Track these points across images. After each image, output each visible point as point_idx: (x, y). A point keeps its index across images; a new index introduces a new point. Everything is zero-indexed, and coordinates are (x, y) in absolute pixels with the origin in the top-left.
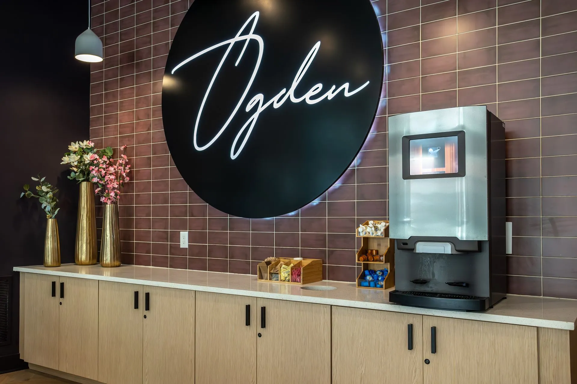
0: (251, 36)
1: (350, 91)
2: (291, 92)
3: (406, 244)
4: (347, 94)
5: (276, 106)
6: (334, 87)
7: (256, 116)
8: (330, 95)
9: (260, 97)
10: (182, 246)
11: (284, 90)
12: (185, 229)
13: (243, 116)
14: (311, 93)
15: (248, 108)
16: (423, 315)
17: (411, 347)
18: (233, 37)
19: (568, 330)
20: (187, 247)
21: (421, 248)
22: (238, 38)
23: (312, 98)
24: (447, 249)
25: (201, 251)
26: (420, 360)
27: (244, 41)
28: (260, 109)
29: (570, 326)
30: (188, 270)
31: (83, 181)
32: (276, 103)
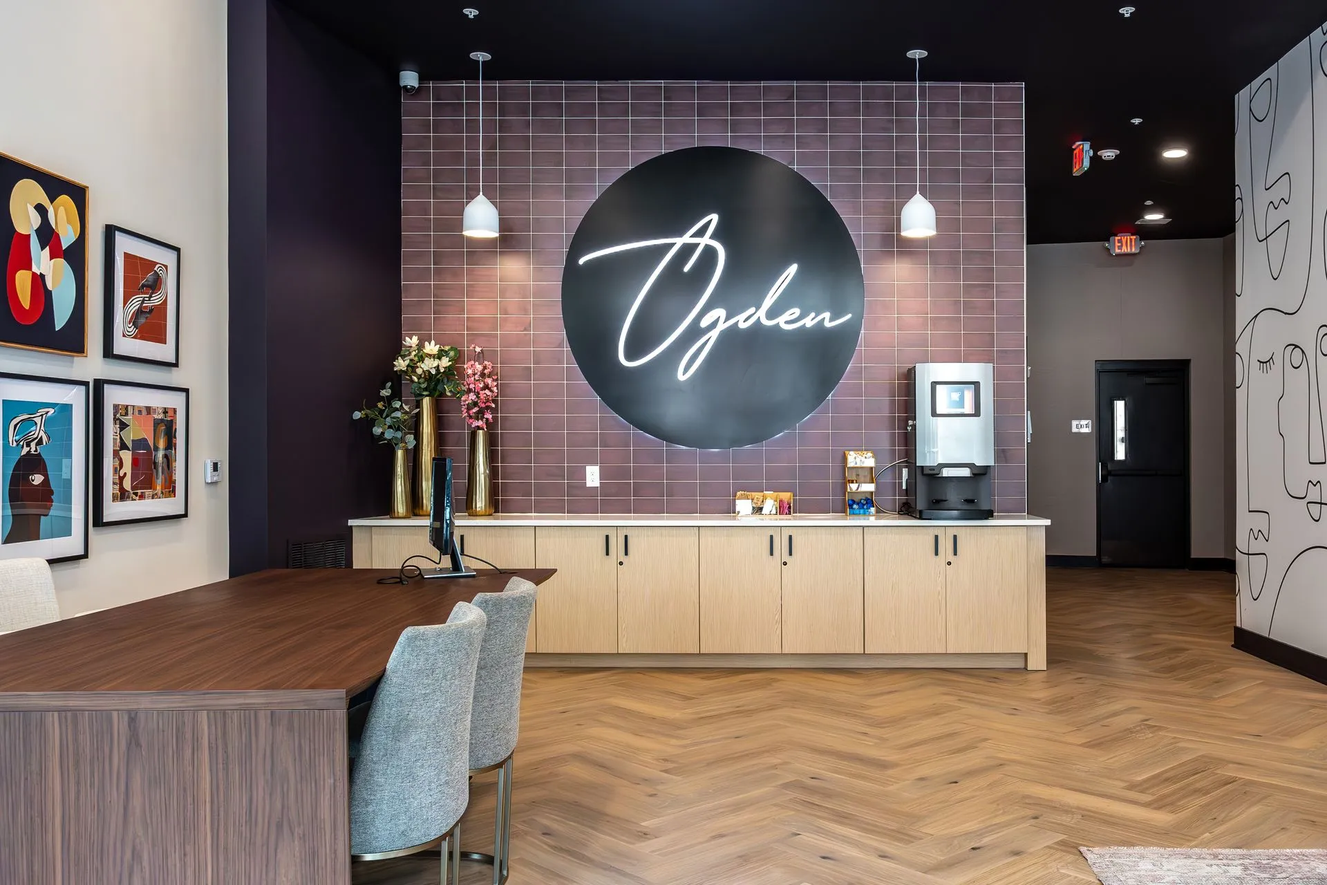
0: (706, 240)
1: (831, 320)
2: (762, 313)
3: (934, 470)
4: (828, 324)
5: (742, 326)
6: (813, 315)
7: (714, 335)
8: (809, 322)
9: (720, 313)
10: (589, 484)
11: (752, 310)
12: (594, 463)
13: (695, 332)
14: (787, 316)
15: (704, 323)
16: (945, 526)
17: (937, 554)
18: (681, 234)
19: (1043, 526)
20: (598, 485)
21: (946, 473)
22: (687, 238)
23: (787, 322)
24: (966, 472)
25: (623, 490)
26: (944, 563)
27: (697, 245)
28: (721, 326)
29: (1048, 522)
30: (599, 514)
31: (427, 396)
32: (743, 321)
